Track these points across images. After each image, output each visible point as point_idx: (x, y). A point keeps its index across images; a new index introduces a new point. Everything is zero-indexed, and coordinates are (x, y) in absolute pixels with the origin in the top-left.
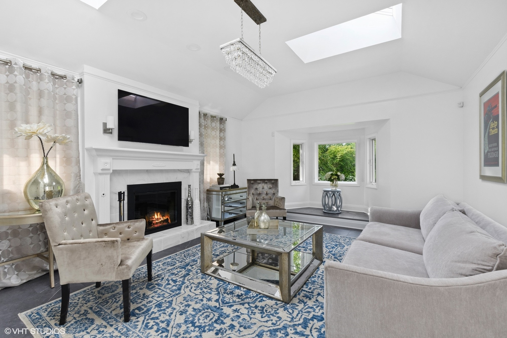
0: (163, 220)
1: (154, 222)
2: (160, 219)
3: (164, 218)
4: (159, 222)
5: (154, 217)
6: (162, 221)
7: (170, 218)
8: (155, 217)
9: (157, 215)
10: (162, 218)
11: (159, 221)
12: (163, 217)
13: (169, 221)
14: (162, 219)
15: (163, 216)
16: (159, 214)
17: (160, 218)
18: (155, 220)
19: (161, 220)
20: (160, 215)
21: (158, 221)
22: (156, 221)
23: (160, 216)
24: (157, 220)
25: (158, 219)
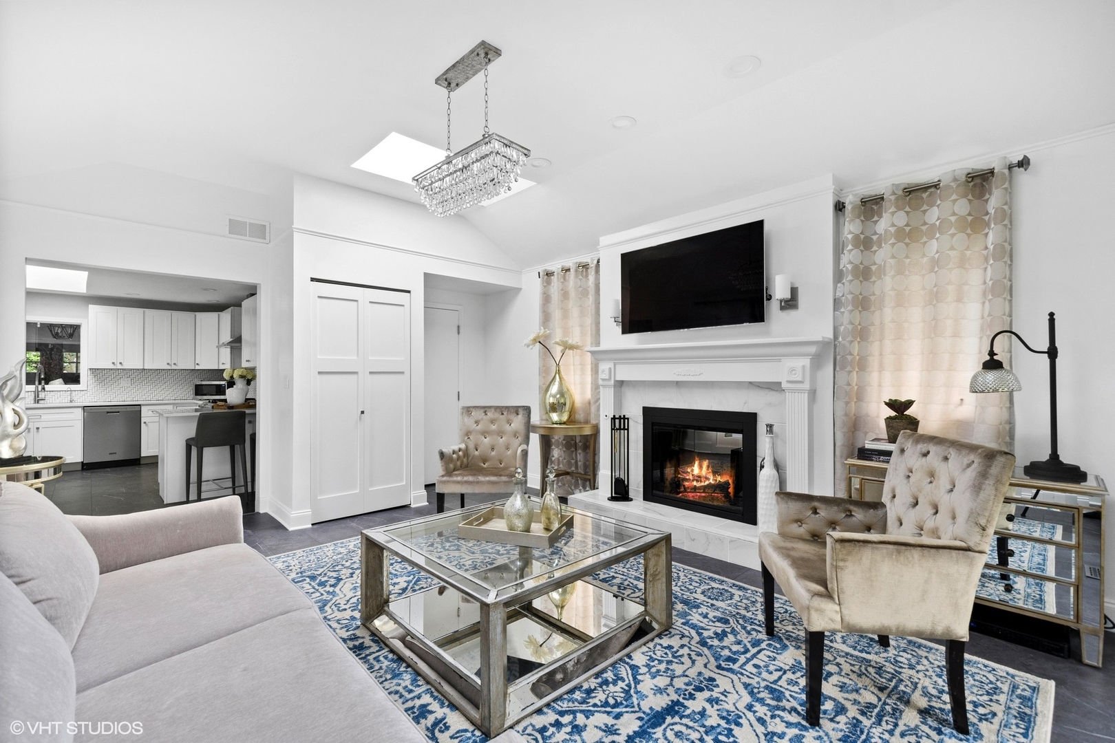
0: (713, 482)
1: (686, 484)
2: (707, 479)
3: (719, 478)
4: (700, 488)
5: (689, 470)
6: (710, 486)
7: (733, 483)
8: (692, 471)
9: (701, 467)
10: (711, 477)
11: (703, 484)
12: (714, 475)
13: (731, 490)
14: (711, 481)
15: (715, 473)
16: (705, 463)
17: (708, 476)
18: (691, 477)
19: (707, 483)
20: (708, 467)
21: (698, 484)
22: (695, 483)
23: (708, 469)
24: (697, 481)
25: (699, 477)
